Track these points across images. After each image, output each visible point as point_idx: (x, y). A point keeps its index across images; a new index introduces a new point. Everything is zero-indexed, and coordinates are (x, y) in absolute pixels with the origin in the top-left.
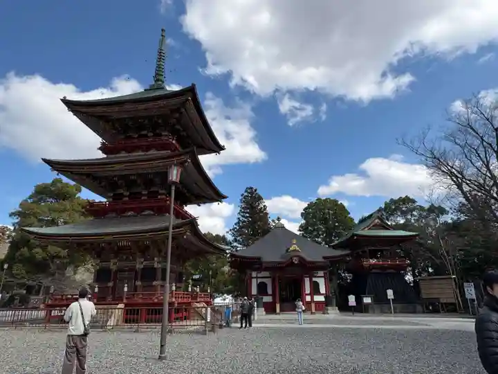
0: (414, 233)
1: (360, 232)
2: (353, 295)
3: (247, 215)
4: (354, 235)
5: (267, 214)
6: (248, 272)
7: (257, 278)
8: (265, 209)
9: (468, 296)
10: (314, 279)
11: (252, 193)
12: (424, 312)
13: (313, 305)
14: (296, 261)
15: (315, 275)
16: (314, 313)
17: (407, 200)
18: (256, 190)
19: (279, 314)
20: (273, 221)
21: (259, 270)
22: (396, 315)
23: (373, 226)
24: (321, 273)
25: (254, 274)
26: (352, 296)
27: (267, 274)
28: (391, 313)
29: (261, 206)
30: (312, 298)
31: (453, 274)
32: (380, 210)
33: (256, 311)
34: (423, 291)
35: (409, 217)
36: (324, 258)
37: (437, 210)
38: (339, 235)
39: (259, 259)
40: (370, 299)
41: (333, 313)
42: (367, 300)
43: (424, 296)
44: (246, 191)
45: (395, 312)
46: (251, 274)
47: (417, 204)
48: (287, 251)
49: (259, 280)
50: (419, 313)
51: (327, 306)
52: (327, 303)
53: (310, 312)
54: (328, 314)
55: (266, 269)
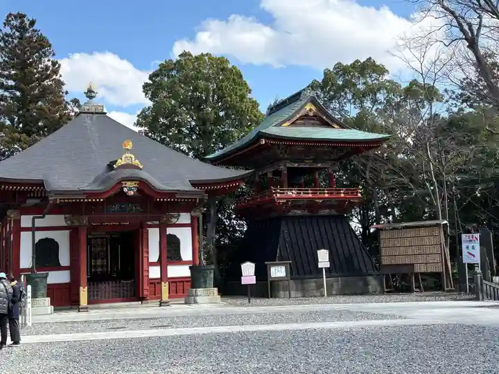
0: (380, 136)
1: (273, 130)
2: (252, 261)
3: (11, 83)
4: (260, 135)
5: (60, 84)
6: (12, 214)
7: (33, 229)
8: (55, 72)
9: (466, 259)
10: (170, 231)
11: (22, 28)
12: (382, 293)
13: (165, 287)
14: (130, 189)
15: (174, 220)
16: (166, 303)
17: (368, 67)
18: (32, 23)
19: (86, 309)
20: (76, 101)
21: (39, 211)
22: (332, 298)
23: (301, 118)
24: (185, 218)
25: (26, 221)
26: (248, 264)
27: (58, 220)
28: (322, 295)
29: (47, 62)
30: (163, 272)
31: (444, 218)
32: (313, 86)
33: (29, 306)
34: (384, 252)
35: (368, 104)
36: (194, 184)
37: (421, 92)
38: (224, 138)
39: (40, 184)
40: (283, 269)
41: (208, 300)
42: (278, 272)
43: (385, 261)
44: (7, 23)
45: (330, 294)
46: (18, 222)
47: (387, 77)
48: (110, 167)
49: (40, 235)
50: (374, 293)
51: (193, 286)
52: (195, 280)
53: (157, 302)
54: (196, 302)
55: (57, 209)
